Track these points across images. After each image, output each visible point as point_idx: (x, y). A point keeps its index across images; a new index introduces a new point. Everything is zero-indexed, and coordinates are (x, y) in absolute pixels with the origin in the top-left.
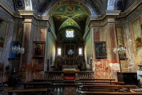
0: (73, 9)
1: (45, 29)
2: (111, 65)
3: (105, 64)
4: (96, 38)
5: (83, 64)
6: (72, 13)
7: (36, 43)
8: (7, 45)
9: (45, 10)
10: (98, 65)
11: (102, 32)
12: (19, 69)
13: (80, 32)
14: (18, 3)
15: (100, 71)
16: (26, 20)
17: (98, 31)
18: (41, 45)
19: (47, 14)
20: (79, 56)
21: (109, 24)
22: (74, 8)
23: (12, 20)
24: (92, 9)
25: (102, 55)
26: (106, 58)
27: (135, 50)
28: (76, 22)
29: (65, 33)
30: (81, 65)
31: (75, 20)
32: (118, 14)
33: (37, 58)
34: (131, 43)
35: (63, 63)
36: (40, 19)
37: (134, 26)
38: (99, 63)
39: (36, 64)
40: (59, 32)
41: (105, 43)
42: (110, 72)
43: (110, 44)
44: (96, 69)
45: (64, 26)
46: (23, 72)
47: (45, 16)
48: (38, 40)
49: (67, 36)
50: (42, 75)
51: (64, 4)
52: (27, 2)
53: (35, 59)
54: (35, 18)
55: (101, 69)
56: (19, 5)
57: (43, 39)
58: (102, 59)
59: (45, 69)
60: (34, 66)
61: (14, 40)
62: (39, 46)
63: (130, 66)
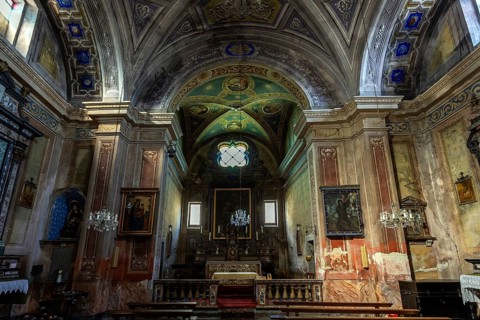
0: (246, 86)
1: (158, 150)
2: (379, 258)
3: (359, 257)
4: (327, 176)
5: (281, 255)
6: (245, 97)
7: (128, 193)
8: (40, 202)
9: (161, 94)
10: (333, 259)
11: (346, 156)
12: (76, 274)
13: (268, 151)
14: (82, 81)
15: (341, 278)
16: (104, 128)
17: (332, 154)
18: (145, 201)
19: (167, 106)
20: (266, 230)
21: (366, 133)
22: (252, 83)
23: (59, 128)
24: (311, 88)
25: (347, 228)
26: (362, 237)
27: (456, 212)
28: (256, 119)
29: (214, 155)
30: (275, 257)
31: (254, 114)
32: (395, 106)
33: (128, 238)
34: (442, 191)
35: (209, 253)
36: (144, 122)
37: (447, 142)
38: (337, 253)
39: (127, 258)
40: (196, 150)
41: (356, 189)
42: (377, 280)
43: (374, 194)
44: (327, 271)
45: (213, 132)
46: (88, 281)
47: (161, 113)
48: (136, 184)
49: (222, 164)
50: (144, 292)
51: (219, 74)
52: (108, 79)
53: (124, 242)
54: (131, 121)
55: (346, 272)
56: (83, 86)
57: (151, 180)
58: (348, 242)
59: (155, 275)
60: (119, 263)
61: (62, 185)
62: (138, 200)
63: (445, 260)
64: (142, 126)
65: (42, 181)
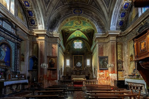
0: (81, 23)
1: (56, 45)
2: (110, 75)
3: (106, 74)
4: (101, 53)
6: (80, 27)
7: (49, 57)
10: (101, 75)
11: (106, 48)
14: (31, 22)
15: (102, 80)
16: (40, 38)
17: (102, 47)
18: (54, 59)
19: (57, 31)
21: (111, 41)
23: (27, 38)
25: (104, 67)
26: (108, 70)
27: (129, 64)
28: (84, 34)
30: (89, 75)
32: (119, 34)
33: (51, 70)
34: (127, 58)
35: (72, 74)
36: (51, 36)
37: (130, 45)
38: (102, 73)
39: (51, 75)
40: (67, 43)
41: (107, 57)
42: (110, 80)
43: (111, 59)
44: (99, 78)
45: (72, 37)
47: (56, 33)
48: (51, 55)
50: (56, 83)
51: (72, 20)
52: (39, 22)
53: (49, 71)
54: (47, 36)
55: (103, 78)
56: (32, 23)
57: (55, 54)
58: (104, 71)
59: (58, 79)
60: (49, 76)
61: (31, 55)
62: (52, 59)
63: (126, 75)
64: (51, 37)
65: (26, 54)
